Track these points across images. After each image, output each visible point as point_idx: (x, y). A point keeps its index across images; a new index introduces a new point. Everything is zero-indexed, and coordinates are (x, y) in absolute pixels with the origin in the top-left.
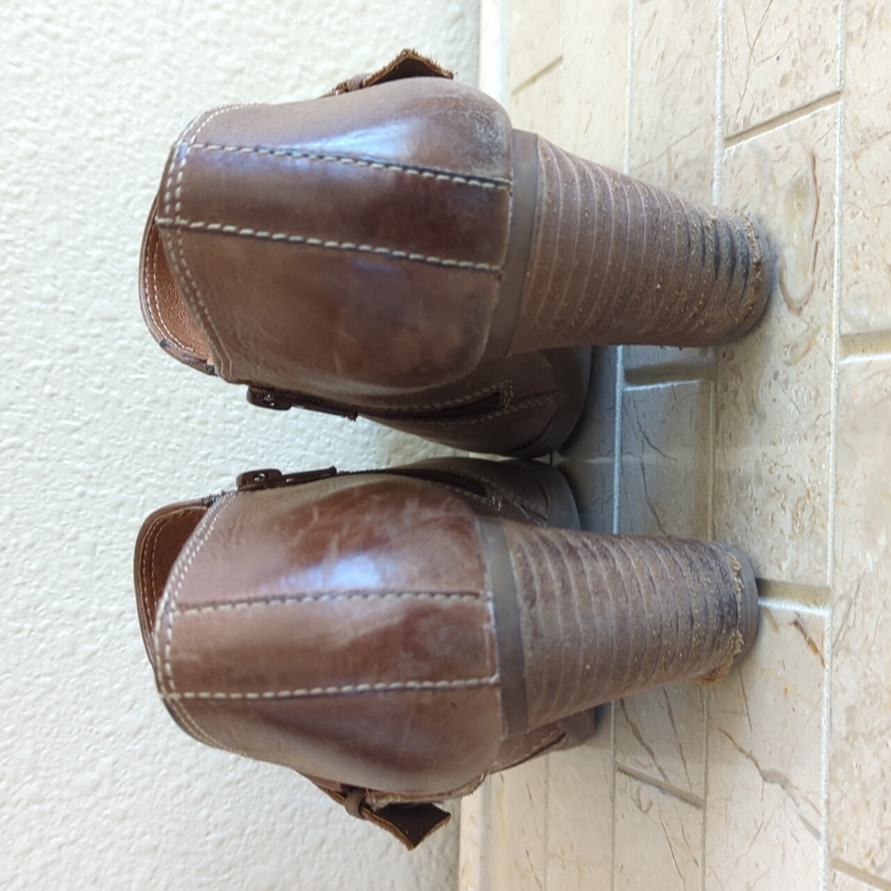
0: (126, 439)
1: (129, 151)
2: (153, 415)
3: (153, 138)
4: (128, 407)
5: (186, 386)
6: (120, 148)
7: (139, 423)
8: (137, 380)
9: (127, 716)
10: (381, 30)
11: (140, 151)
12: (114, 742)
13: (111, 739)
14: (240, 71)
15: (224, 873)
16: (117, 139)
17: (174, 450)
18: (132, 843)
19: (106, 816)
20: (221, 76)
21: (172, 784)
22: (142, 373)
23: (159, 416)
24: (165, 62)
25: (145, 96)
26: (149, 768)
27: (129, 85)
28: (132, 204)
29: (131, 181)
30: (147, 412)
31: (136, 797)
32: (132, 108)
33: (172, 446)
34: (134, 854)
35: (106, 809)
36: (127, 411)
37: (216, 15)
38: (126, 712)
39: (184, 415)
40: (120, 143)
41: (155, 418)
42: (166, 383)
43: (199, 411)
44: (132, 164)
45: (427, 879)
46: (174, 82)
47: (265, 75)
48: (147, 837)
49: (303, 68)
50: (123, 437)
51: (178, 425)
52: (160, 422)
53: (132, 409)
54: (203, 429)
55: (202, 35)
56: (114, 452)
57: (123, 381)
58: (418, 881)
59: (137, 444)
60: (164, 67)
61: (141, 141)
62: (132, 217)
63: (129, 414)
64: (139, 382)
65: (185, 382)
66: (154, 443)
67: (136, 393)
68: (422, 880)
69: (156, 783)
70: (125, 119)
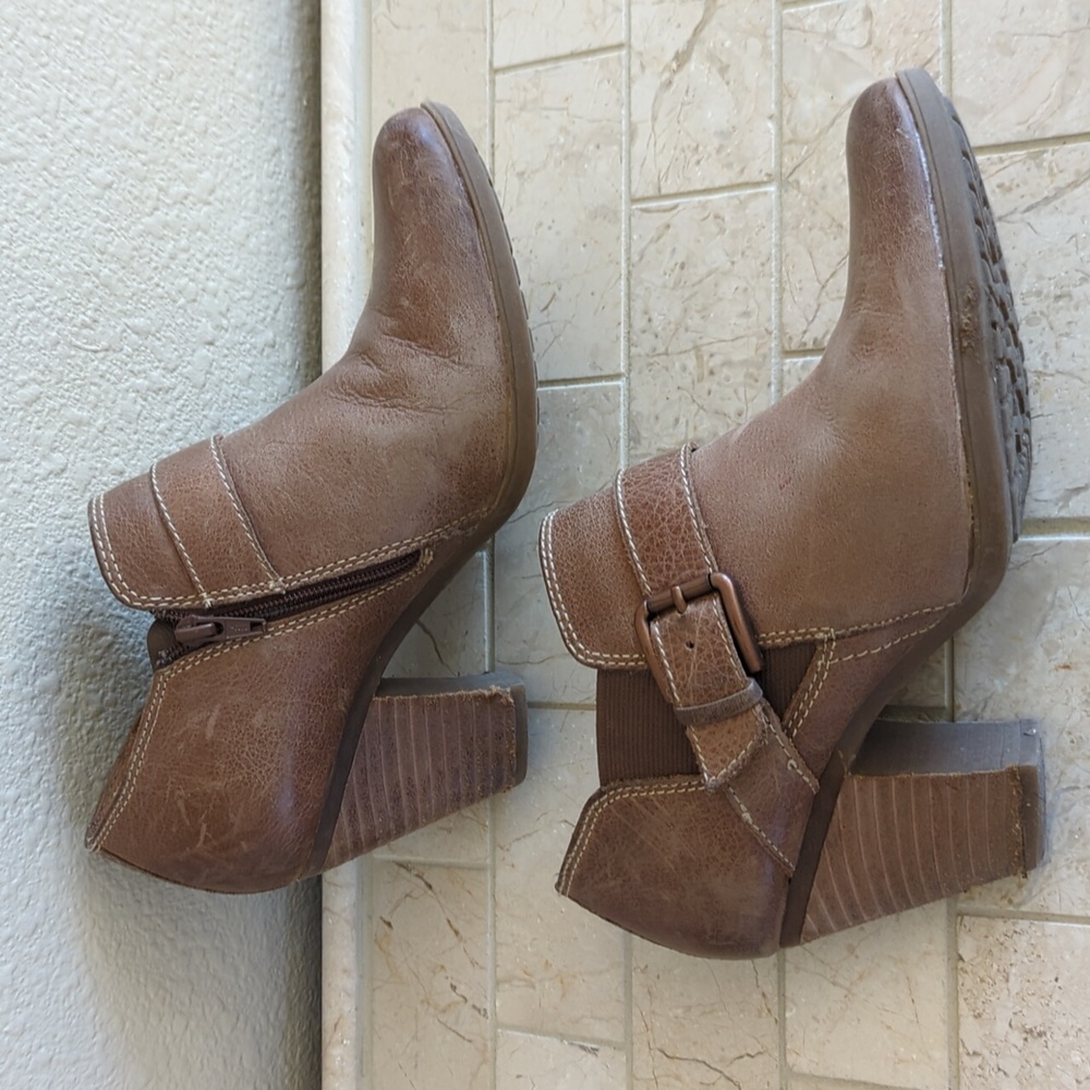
0: (19, 597)
1: (16, 266)
2: (42, 569)
3: (37, 253)
4: (21, 561)
5: (70, 536)
6: (9, 263)
7: (30, 579)
8: (28, 529)
9: (24, 915)
10: (219, 156)
11: (26, 268)
12: (12, 947)
13: (10, 944)
14: (109, 186)
15: (108, 1077)
16: (6, 252)
17: (61, 608)
18: (30, 1059)
19: (7, 1033)
20: (94, 190)
21: (65, 985)
22: (32, 521)
23: (47, 570)
24: (45, 169)
25: (30, 206)
26: (43, 971)
27: (15, 190)
28: (20, 328)
29: (19, 301)
30: (37, 565)
31: (32, 1006)
32: (17, 217)
33: (59, 604)
34: (31, 1072)
35: (7, 1024)
36: (19, 565)
37: (88, 120)
38: (23, 911)
39: (69, 568)
40: (8, 257)
41: (44, 572)
42: (53, 533)
43: (82, 564)
44: (19, 282)
45: (266, 1047)
46: (54, 192)
47: (130, 192)
48: (43, 1050)
49: (161, 189)
50: (16, 595)
51: (64, 580)
52: (49, 576)
53: (24, 562)
54: (84, 583)
55: (77, 141)
56: (8, 613)
57: (16, 531)
58: (259, 1051)
59: (29, 602)
60: (45, 173)
61: (28, 257)
62: (20, 342)
63: (21, 569)
64: (29, 532)
65: (69, 531)
66: (44, 601)
67: (27, 544)
68: (263, 1049)
69: (50, 987)
70: (11, 229)
